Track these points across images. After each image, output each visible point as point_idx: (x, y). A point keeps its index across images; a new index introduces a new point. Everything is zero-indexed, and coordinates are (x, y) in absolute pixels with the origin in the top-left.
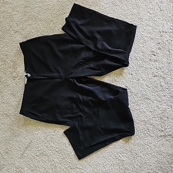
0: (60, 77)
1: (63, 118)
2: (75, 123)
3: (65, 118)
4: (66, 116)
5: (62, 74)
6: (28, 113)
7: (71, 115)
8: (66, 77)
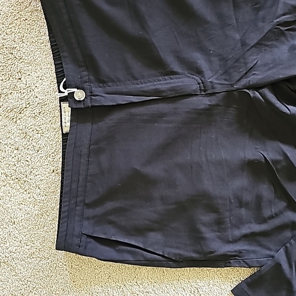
0: (206, 90)
1: (229, 242)
2: (276, 255)
3: (235, 241)
4: (237, 233)
5: (211, 77)
6: (89, 240)
7: (257, 228)
8: (232, 85)
